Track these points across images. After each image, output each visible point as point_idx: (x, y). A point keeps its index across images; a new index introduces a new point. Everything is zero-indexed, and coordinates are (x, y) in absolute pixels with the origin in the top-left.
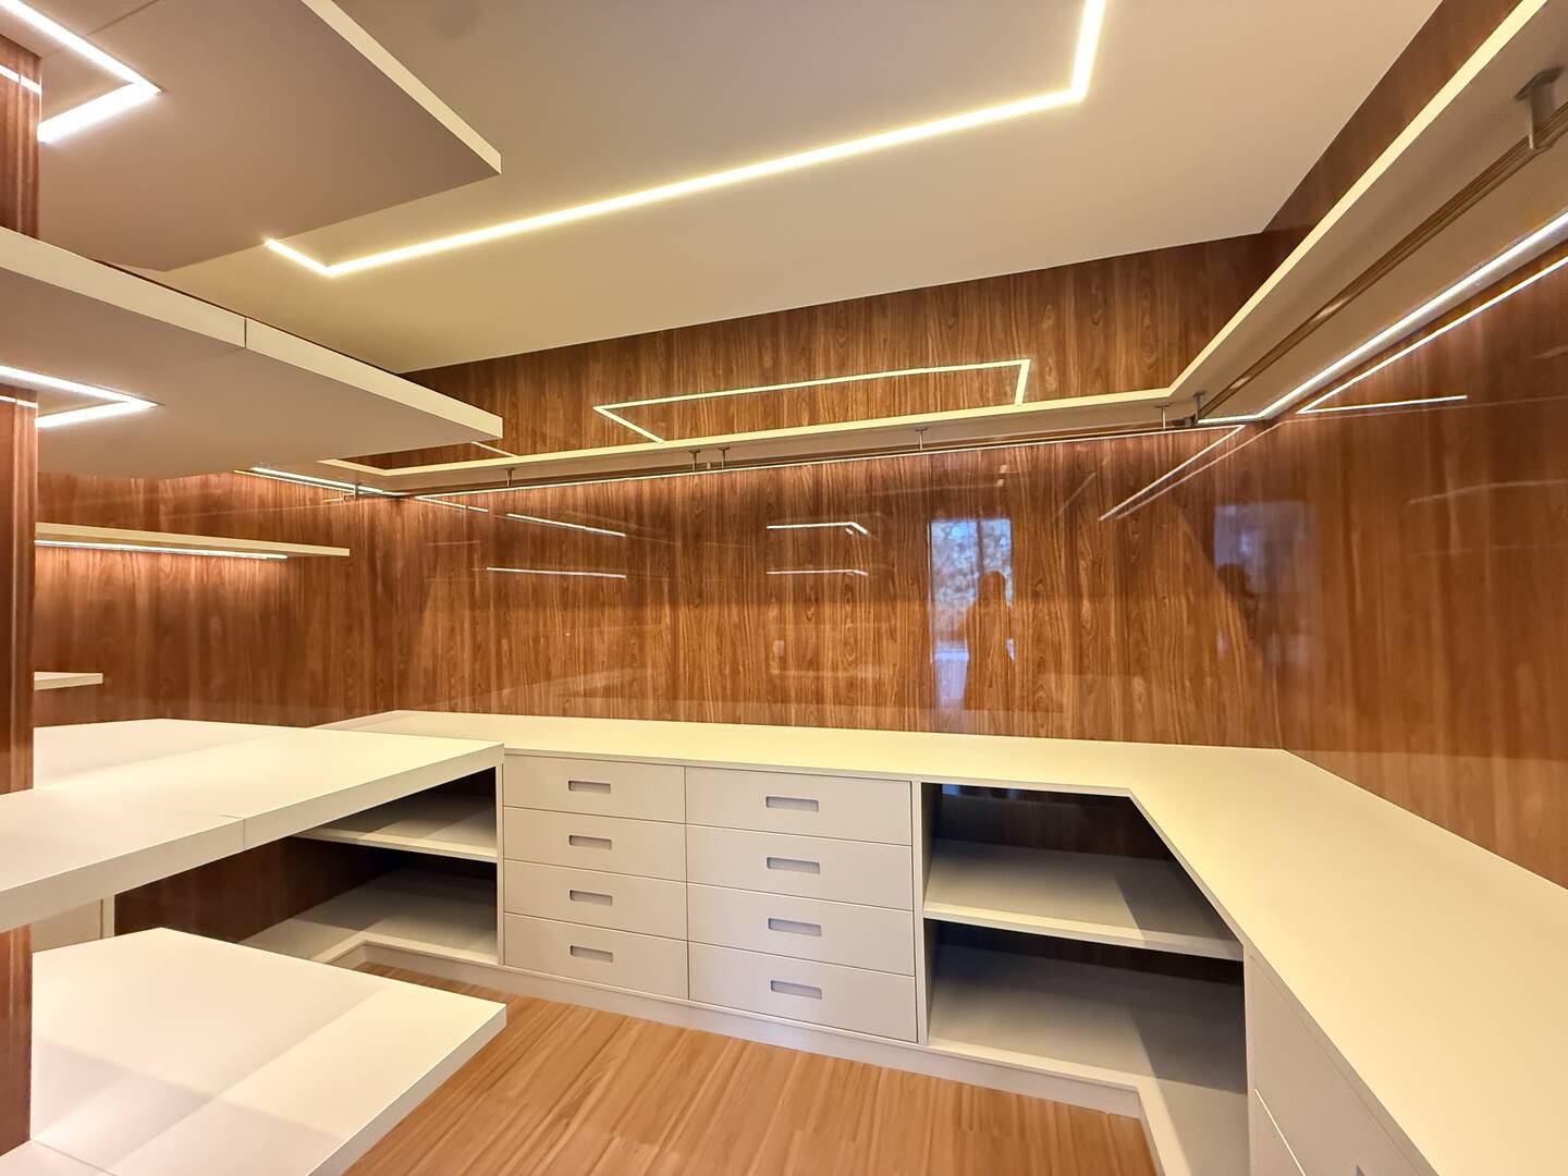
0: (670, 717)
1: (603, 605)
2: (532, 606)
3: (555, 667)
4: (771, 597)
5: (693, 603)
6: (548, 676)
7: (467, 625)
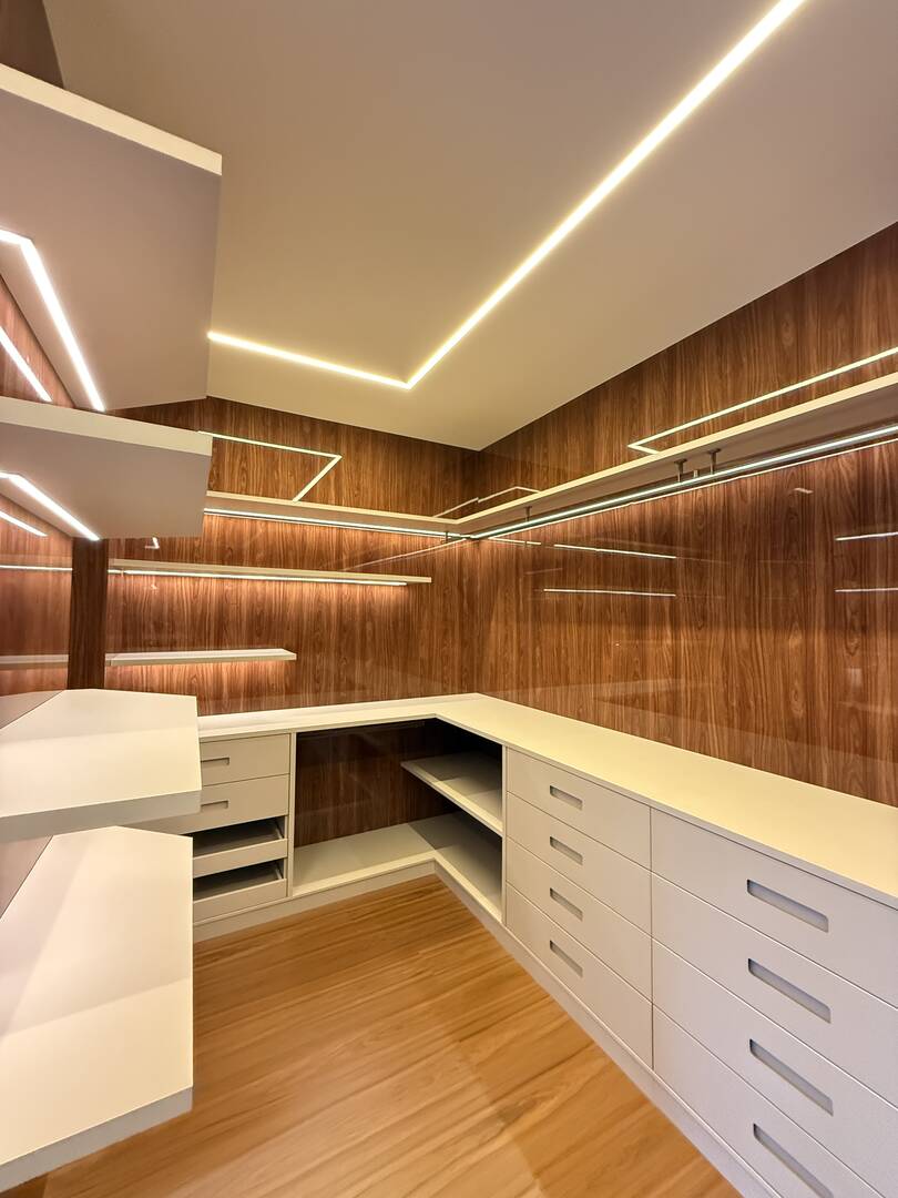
0: (669, 740)
1: (610, 623)
2: (556, 620)
3: (572, 675)
4: (793, 621)
5: (696, 624)
6: (567, 683)
7: (515, 635)
